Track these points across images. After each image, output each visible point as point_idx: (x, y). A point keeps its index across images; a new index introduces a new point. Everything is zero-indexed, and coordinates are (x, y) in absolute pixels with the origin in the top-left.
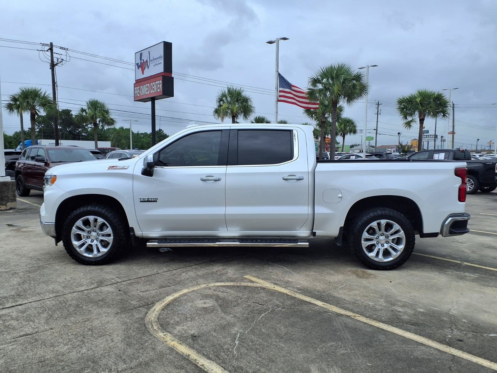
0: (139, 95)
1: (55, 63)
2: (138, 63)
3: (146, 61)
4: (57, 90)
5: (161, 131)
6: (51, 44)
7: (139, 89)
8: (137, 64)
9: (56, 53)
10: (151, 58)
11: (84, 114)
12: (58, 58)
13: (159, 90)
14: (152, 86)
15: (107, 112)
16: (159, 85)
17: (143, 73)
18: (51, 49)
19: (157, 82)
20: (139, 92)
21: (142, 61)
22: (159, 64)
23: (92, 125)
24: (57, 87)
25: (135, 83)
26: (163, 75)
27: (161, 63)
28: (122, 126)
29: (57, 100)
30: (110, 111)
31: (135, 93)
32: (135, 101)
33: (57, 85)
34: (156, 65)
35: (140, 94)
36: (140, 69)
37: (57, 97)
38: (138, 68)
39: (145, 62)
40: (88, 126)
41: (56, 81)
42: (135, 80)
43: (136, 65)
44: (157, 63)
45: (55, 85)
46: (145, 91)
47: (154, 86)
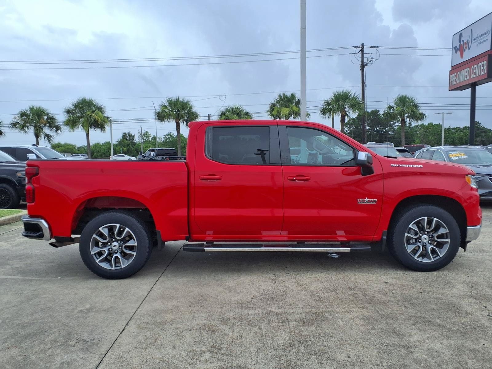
0: (455, 83)
1: (365, 64)
2: (457, 46)
3: (467, 41)
4: (366, 89)
5: (478, 124)
6: (363, 45)
7: (456, 76)
8: (455, 48)
9: (367, 54)
10: (474, 36)
11: (392, 111)
12: (368, 58)
13: (482, 73)
14: (473, 70)
15: (416, 106)
16: (483, 66)
17: (462, 56)
18: (362, 50)
19: (480, 64)
20: (455, 80)
21: (462, 43)
22: (485, 41)
23: (400, 123)
24: (366, 87)
25: (451, 70)
26: (489, 54)
27: (487, 40)
28: (432, 122)
29: (365, 100)
30: (419, 105)
31: (451, 81)
32: (449, 91)
33: (366, 85)
34: (481, 43)
35: (456, 81)
36: (459, 52)
37: (365, 97)
38: (456, 52)
39: (465, 43)
40: (395, 124)
41: (365, 82)
42: (452, 67)
43: (453, 48)
44: (482, 41)
45: (364, 85)
46: (464, 76)
47: (475, 69)
